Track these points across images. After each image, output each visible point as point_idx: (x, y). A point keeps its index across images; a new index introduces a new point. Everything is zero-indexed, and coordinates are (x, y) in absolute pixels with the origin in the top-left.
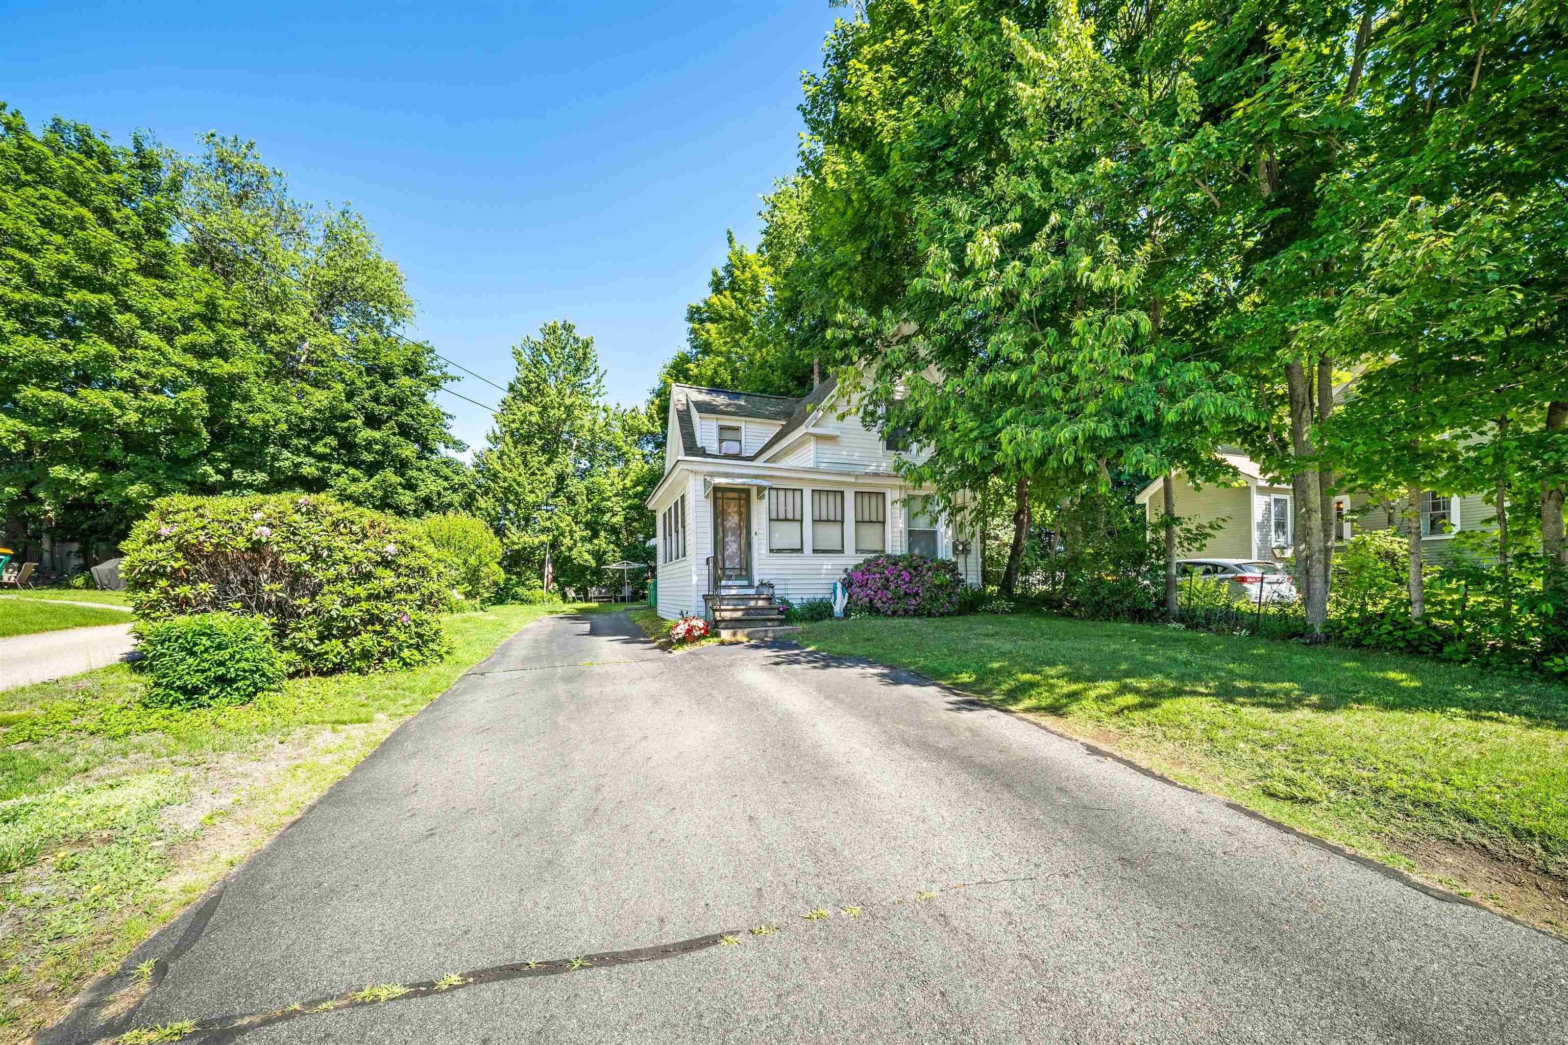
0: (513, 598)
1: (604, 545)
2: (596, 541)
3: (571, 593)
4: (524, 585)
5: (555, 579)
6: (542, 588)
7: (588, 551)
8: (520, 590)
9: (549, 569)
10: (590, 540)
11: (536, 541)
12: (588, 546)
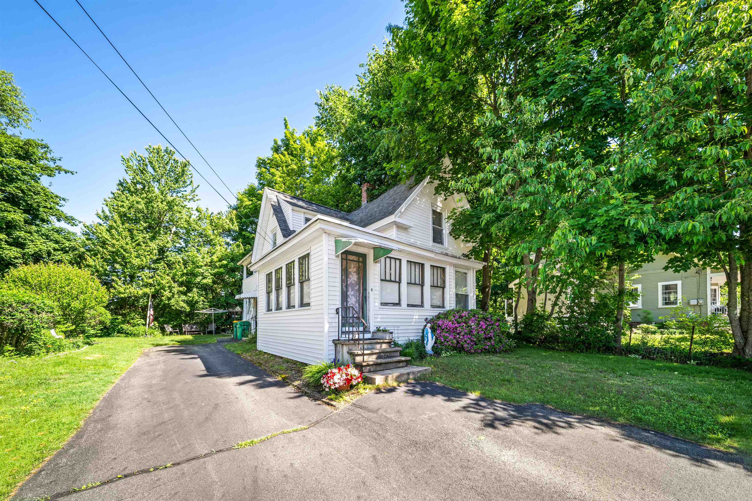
0: (118, 332)
1: (197, 298)
2: (189, 294)
3: (169, 328)
4: (128, 323)
5: (156, 319)
6: (144, 325)
7: (183, 301)
8: (125, 327)
9: (150, 312)
10: (185, 294)
11: (140, 292)
12: (183, 297)
